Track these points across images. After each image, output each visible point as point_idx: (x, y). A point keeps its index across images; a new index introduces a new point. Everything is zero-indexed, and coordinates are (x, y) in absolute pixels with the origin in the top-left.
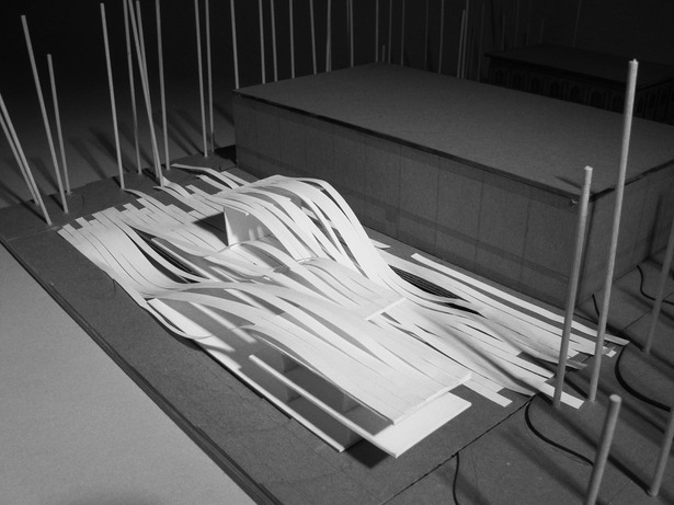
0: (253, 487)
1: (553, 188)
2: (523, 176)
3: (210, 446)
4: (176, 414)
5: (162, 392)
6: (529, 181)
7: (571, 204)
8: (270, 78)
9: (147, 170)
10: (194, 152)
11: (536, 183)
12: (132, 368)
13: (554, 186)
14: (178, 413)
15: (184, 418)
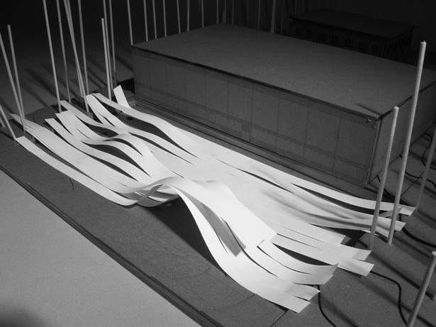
0: (195, 313)
1: (355, 112)
2: (336, 104)
3: (162, 289)
4: (134, 269)
5: (122, 254)
6: (341, 107)
7: (368, 122)
8: (152, 37)
9: (73, 99)
10: (103, 86)
11: (344, 108)
12: (98, 239)
13: (356, 110)
14: (136, 267)
15: (140, 271)
